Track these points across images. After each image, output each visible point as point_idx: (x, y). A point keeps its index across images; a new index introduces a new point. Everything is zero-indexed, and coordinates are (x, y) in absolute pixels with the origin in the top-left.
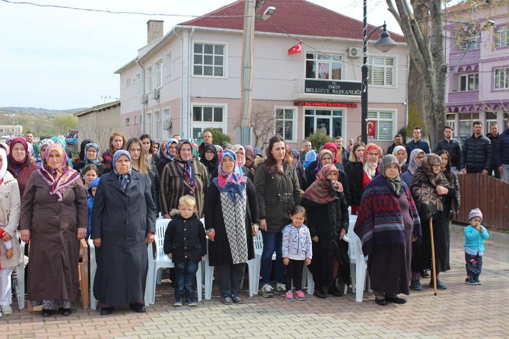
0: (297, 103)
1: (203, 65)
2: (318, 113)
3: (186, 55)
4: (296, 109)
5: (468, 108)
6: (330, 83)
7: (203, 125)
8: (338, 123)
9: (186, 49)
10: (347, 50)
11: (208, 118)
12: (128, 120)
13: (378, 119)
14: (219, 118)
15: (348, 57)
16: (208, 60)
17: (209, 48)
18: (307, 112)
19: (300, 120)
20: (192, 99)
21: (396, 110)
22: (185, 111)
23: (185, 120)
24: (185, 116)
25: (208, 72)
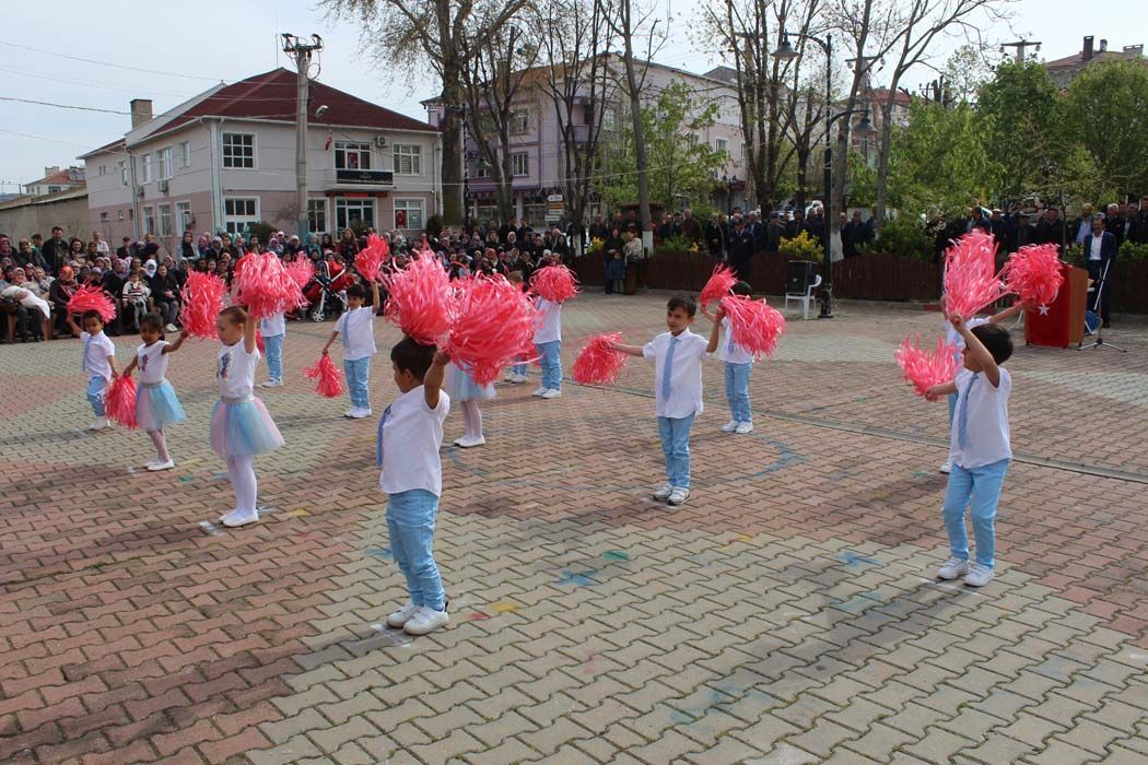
0: (330, 193)
1: (233, 157)
2: (350, 203)
3: (214, 146)
4: (328, 199)
5: (487, 195)
6: (362, 173)
7: (236, 219)
8: (369, 213)
9: (214, 140)
10: (376, 139)
11: (240, 212)
12: (104, 215)
13: (407, 208)
14: (251, 212)
15: (377, 146)
16: (237, 151)
17: (237, 139)
18: (339, 203)
19: (332, 210)
20: (224, 192)
21: (425, 199)
22: (217, 204)
23: (218, 214)
24: (217, 210)
25: (238, 163)
